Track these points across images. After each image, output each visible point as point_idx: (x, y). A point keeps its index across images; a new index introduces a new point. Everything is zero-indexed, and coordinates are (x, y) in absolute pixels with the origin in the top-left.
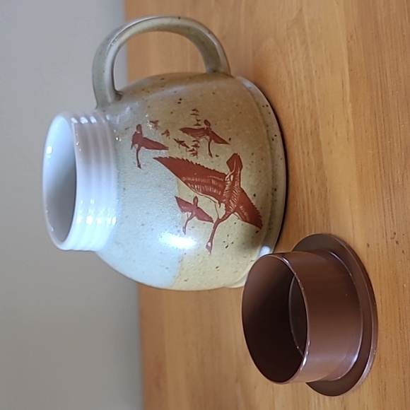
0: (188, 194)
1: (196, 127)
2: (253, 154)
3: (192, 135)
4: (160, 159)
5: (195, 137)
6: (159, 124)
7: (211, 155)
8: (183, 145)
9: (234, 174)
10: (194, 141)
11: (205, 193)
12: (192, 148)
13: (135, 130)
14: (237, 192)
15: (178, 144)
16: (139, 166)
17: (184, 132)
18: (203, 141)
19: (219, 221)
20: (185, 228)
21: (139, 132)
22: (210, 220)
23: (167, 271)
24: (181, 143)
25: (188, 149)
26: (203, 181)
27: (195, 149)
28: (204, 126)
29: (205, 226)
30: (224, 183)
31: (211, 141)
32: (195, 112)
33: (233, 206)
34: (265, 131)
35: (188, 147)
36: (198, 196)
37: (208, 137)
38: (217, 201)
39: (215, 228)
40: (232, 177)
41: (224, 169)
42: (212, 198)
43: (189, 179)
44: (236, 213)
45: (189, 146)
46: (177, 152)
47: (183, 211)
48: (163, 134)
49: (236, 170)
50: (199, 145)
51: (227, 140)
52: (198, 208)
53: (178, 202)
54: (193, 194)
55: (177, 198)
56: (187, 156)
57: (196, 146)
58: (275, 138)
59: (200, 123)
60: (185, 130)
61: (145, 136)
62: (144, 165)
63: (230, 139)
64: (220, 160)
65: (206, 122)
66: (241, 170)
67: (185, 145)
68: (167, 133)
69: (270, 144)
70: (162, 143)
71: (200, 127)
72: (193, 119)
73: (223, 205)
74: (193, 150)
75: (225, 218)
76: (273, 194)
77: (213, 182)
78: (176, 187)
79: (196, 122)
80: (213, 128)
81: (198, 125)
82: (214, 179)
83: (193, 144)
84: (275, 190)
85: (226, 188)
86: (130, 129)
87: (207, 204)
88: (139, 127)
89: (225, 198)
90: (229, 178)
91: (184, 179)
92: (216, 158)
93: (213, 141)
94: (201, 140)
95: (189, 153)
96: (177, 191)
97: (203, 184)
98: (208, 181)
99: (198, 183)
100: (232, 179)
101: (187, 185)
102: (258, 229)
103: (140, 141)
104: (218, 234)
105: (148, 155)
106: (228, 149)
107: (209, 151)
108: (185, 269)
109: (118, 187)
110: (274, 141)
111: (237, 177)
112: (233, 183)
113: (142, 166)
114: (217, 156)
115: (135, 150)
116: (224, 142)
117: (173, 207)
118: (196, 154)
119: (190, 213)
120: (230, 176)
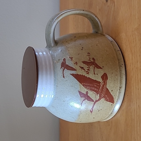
0: (84, 90)
1: (89, 61)
2: (112, 73)
3: (87, 65)
4: (73, 75)
5: (88, 66)
6: (73, 59)
7: (95, 74)
8: (83, 69)
9: (104, 82)
10: (88, 68)
11: (91, 90)
14: (105, 90)
15: (81, 69)
16: (64, 77)
17: (84, 63)
18: (92, 68)
19: (96, 101)
20: (82, 104)
21: (64, 62)
22: (93, 101)
23: (73, 118)
24: (82, 68)
25: (85, 71)
26: (91, 85)
27: (88, 71)
28: (92, 61)
29: (90, 103)
30: (100, 86)
31: (95, 67)
32: (89, 54)
33: (103, 95)
34: (118, 63)
36: (88, 91)
37: (94, 66)
38: (96, 93)
39: (94, 104)
40: (103, 83)
41: (100, 80)
42: (94, 92)
43: (85, 84)
44: (104, 98)
45: (86, 70)
46: (80, 72)
47: (81, 97)
48: (74, 64)
49: (105, 80)
50: (90, 69)
51: (102, 67)
52: (88, 96)
53: (79, 93)
54: (86, 90)
55: (79, 91)
56: (84, 74)
58: (122, 65)
59: (90, 59)
60: (84, 62)
61: (67, 64)
62: (66, 77)
63: (103, 67)
64: (98, 76)
65: (93, 59)
66: (107, 80)
67: (84, 69)
68: (76, 63)
69: (120, 68)
70: (74, 67)
71: (90, 61)
72: (88, 57)
73: (98, 95)
74: (87, 71)
75: (99, 100)
77: (95, 85)
78: (79, 87)
80: (96, 62)
81: (90, 60)
82: (95, 84)
84: (121, 88)
85: (100, 88)
86: (61, 60)
87: (91, 94)
88: (64, 59)
89: (100, 92)
92: (96, 75)
95: (85, 73)
96: (79, 89)
97: (90, 86)
98: (93, 85)
100: (103, 84)
101: (84, 87)
102: (112, 104)
103: (64, 66)
104: (96, 106)
105: (68, 73)
106: (102, 71)
107: (94, 72)
108: (81, 118)
109: (55, 85)
110: (122, 67)
111: (105, 83)
112: (103, 86)
115: (62, 69)
116: (101, 68)
117: (77, 95)
118: (88, 73)
119: (84, 98)
120: (102, 83)
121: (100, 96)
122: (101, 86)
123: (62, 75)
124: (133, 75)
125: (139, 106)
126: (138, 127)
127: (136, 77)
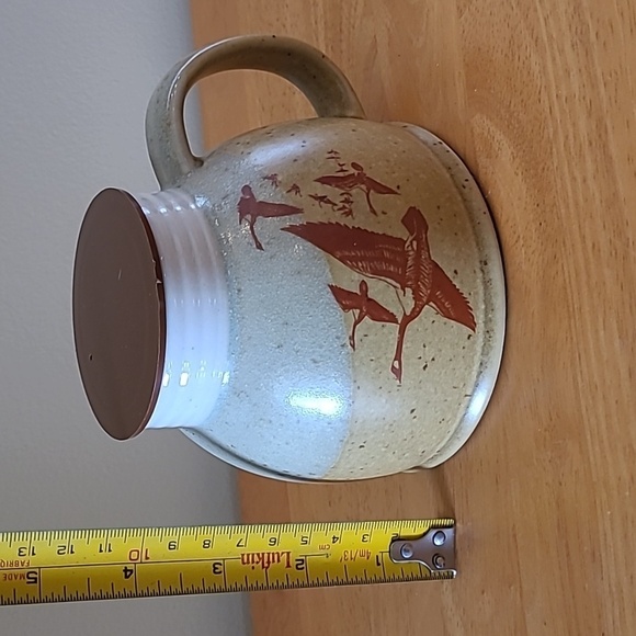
0: (350, 280)
1: (341, 174)
2: (438, 208)
3: (337, 186)
4: (291, 229)
5: (342, 188)
6: (279, 178)
7: (374, 213)
8: (326, 203)
9: (417, 239)
10: (342, 194)
11: (376, 273)
12: (341, 205)
13: (241, 195)
15: (317, 202)
16: (259, 247)
17: (323, 183)
18: (357, 193)
19: (408, 319)
20: (352, 338)
21: (248, 197)
22: (393, 319)
24: (322, 199)
25: (336, 208)
26: (369, 254)
27: (347, 205)
28: (352, 171)
29: (385, 330)
30: (405, 255)
31: (369, 191)
32: (333, 155)
33: (425, 292)
35: (336, 205)
36: (365, 279)
37: (363, 186)
38: (398, 285)
39: (402, 332)
40: (415, 243)
41: (401, 232)
42: (388, 281)
43: (347, 253)
44: (431, 303)
45: (338, 203)
46: (318, 214)
47: (345, 308)
48: (289, 191)
49: (420, 232)
50: (351, 199)
52: (370, 300)
53: (334, 294)
54: (357, 277)
55: (331, 287)
56: (337, 217)
57: (347, 201)
58: (465, 184)
59: (344, 168)
60: (324, 180)
62: (268, 244)
63: (398, 187)
64: (389, 218)
65: (355, 166)
66: (426, 233)
67: (329, 202)
68: (296, 188)
69: (461, 194)
70: (291, 204)
71: (347, 174)
72: (333, 164)
74: (344, 207)
75: (415, 313)
76: (482, 271)
77: (387, 254)
78: (327, 270)
79: (339, 168)
81: (342, 171)
82: (387, 249)
83: (343, 198)
84: (486, 263)
85: (410, 263)
87: (382, 291)
88: (247, 189)
89: (410, 279)
90: (411, 247)
91: (339, 254)
92: (382, 217)
93: (372, 191)
94: (354, 191)
95: (338, 213)
96: (330, 276)
97: (371, 260)
98: (377, 253)
99: (362, 259)
100: (415, 247)
101: (346, 264)
103: (252, 208)
104: (409, 345)
105: (268, 226)
106: (398, 202)
107: (371, 206)
109: (229, 288)
111: (423, 245)
112: (418, 254)
113: (263, 246)
114: (384, 213)
115: (246, 224)
116: (391, 191)
117: (327, 304)
118: (350, 213)
119: (358, 311)
120: (411, 242)
121: (416, 297)
122: (411, 253)
123: (252, 241)
124: (555, 132)
125: (594, 245)
126: (602, 333)
127: (571, 137)
